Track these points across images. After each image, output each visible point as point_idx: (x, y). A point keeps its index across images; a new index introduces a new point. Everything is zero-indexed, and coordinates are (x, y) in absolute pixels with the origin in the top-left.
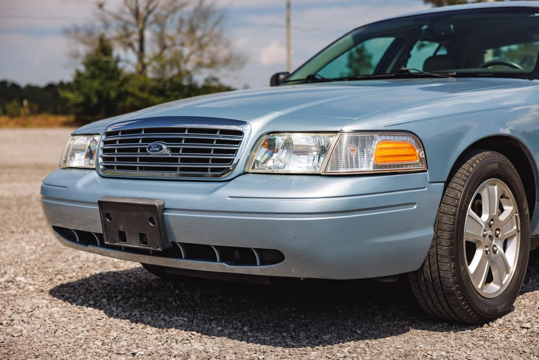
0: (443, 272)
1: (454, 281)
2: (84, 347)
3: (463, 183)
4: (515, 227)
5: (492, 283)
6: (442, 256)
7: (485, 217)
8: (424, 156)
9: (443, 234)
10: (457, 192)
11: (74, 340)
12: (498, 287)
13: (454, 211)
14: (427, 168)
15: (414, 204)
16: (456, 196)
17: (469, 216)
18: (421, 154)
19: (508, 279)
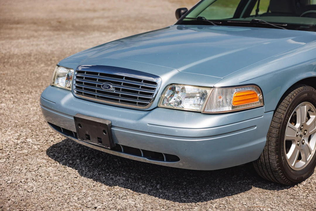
0: (271, 160)
1: (277, 166)
3: (285, 109)
5: (301, 161)
6: (271, 152)
7: (298, 125)
8: (262, 98)
9: (272, 139)
10: (281, 114)
12: (304, 163)
13: (279, 126)
14: (264, 105)
15: (255, 126)
16: (281, 117)
17: (288, 126)
18: (260, 96)
19: (310, 157)
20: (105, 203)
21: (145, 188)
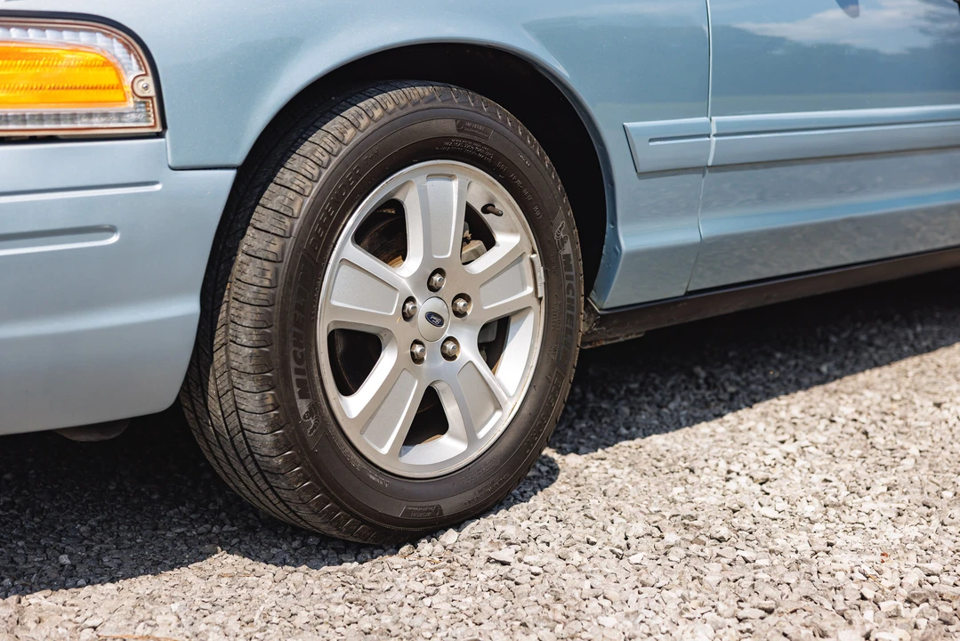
0: (246, 416)
1: (277, 442)
3: (316, 172)
4: (530, 289)
5: (444, 437)
6: (241, 373)
7: (412, 264)
8: (152, 92)
9: (242, 313)
10: (291, 195)
12: (461, 447)
13: (275, 248)
14: (164, 126)
15: (112, 230)
16: (289, 207)
17: (344, 261)
18: (142, 84)
19: (495, 425)
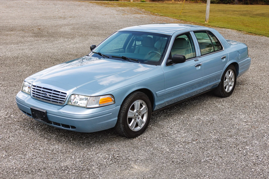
2: (28, 147)
3: (127, 104)
4: (146, 111)
5: (138, 127)
6: (120, 123)
7: (135, 111)
8: (114, 100)
9: (121, 118)
10: (125, 107)
11: (25, 144)
12: (140, 128)
13: (124, 112)
14: (115, 103)
15: (111, 113)
17: (129, 112)
19: (143, 125)
20: (44, 147)
21: (65, 140)
